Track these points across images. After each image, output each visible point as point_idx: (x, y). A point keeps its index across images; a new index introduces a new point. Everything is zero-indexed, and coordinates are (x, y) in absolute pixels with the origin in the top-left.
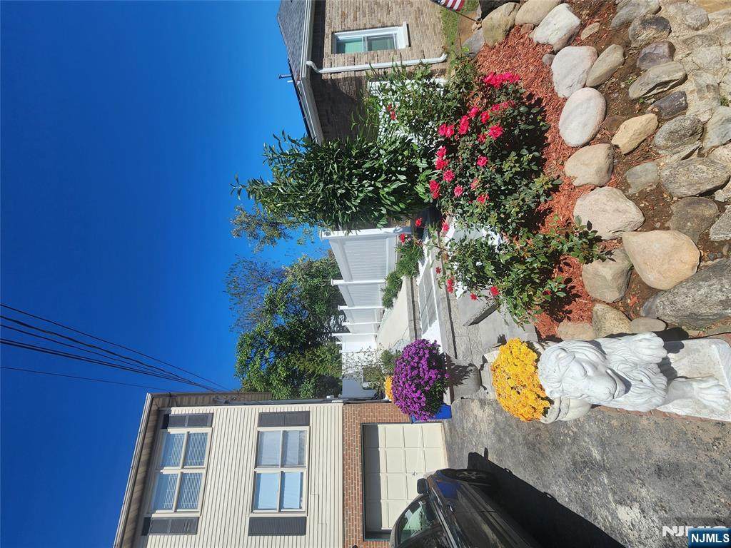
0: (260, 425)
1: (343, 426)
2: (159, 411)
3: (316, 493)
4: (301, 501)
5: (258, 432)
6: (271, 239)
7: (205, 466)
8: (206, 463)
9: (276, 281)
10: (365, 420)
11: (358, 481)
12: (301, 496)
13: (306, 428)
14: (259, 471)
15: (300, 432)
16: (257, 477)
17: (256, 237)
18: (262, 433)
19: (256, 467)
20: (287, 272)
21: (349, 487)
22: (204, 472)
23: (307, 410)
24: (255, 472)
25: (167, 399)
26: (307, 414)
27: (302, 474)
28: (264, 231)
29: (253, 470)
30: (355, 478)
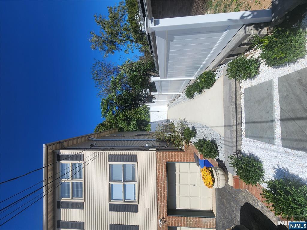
0: (110, 161)
1: (156, 163)
2: (53, 152)
3: (143, 194)
4: (135, 196)
5: (109, 164)
6: (111, 50)
7: (83, 179)
8: (83, 178)
9: (116, 73)
10: (168, 160)
11: (165, 190)
12: (135, 194)
13: (136, 163)
14: (111, 183)
15: (132, 165)
16: (111, 186)
17: (104, 50)
18: (112, 165)
19: (110, 181)
20: (121, 68)
21: (160, 192)
22: (83, 182)
23: (136, 154)
24: (110, 184)
25: (58, 145)
26: (136, 156)
27: (134, 185)
28: (107, 46)
29: (108, 183)
30: (163, 188)
